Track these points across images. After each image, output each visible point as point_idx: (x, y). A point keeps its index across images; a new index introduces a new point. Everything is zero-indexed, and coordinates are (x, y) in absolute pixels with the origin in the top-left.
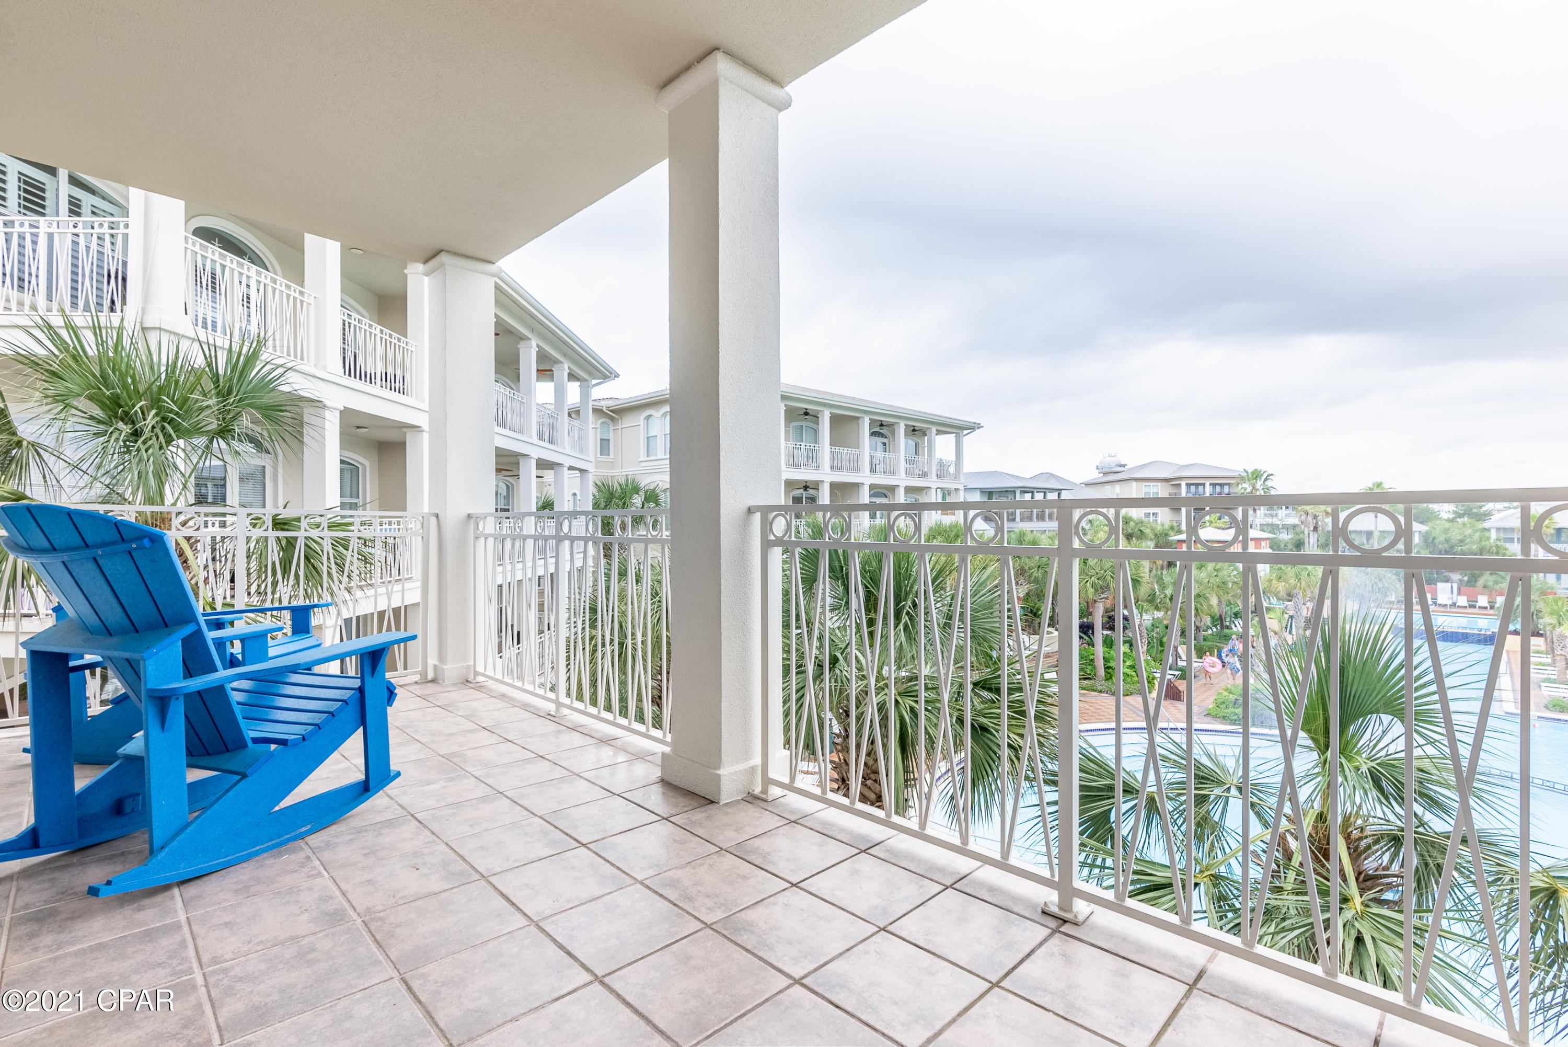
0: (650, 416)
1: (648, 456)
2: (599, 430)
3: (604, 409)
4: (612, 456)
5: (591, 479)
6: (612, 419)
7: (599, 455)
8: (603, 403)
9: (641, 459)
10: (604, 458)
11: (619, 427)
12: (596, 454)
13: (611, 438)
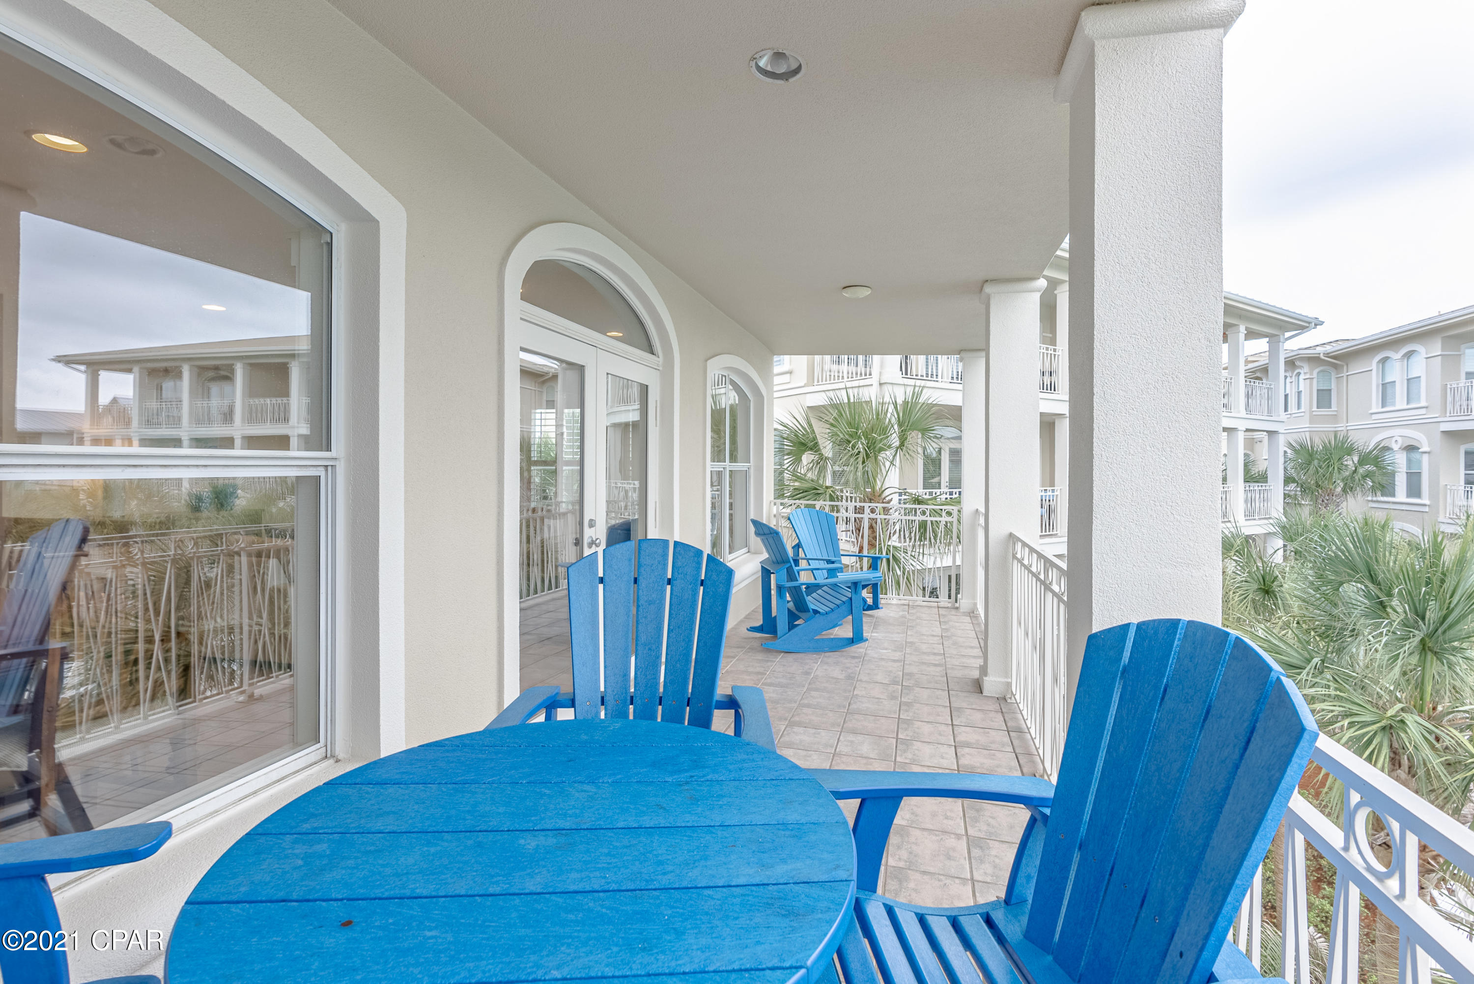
0: (1387, 358)
1: (1383, 406)
2: (1315, 381)
3: (1322, 356)
4: (1334, 408)
5: (1281, 440)
6: (1335, 366)
7: (1315, 409)
8: (1319, 349)
9: (1374, 410)
10: (1324, 411)
11: (1344, 374)
12: (1311, 406)
13: (1333, 386)
